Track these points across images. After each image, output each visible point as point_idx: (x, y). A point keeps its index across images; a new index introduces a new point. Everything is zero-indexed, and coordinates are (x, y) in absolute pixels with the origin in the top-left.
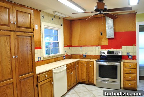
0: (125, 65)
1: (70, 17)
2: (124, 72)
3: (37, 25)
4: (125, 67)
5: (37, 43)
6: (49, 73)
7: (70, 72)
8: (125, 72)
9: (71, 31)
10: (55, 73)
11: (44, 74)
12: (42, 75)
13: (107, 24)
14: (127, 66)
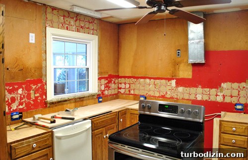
0: (223, 127)
1: (112, 17)
2: (220, 141)
3: (34, 35)
4: (222, 130)
5: (33, 71)
6: (43, 138)
7: (102, 133)
8: (222, 142)
9: (118, 46)
10: (59, 138)
11: (30, 142)
12: (22, 144)
13: (189, 32)
14: (227, 129)
